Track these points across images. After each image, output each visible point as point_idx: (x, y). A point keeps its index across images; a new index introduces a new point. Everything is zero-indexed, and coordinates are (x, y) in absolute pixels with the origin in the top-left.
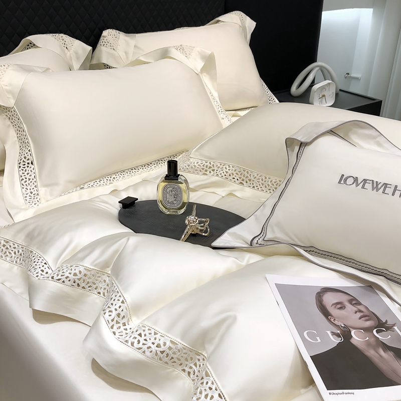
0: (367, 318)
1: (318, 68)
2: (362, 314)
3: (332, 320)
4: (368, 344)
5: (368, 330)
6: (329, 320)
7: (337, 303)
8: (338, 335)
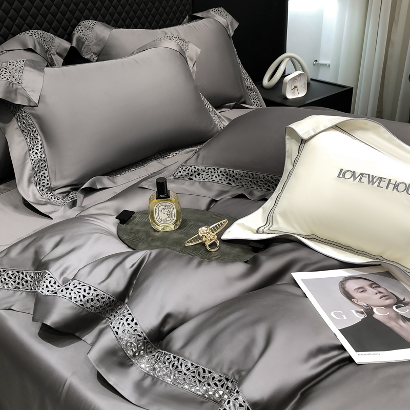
0: (387, 297)
1: (288, 59)
2: (382, 295)
3: (355, 301)
4: (389, 318)
5: (389, 307)
6: (353, 302)
7: (359, 288)
8: (362, 313)
